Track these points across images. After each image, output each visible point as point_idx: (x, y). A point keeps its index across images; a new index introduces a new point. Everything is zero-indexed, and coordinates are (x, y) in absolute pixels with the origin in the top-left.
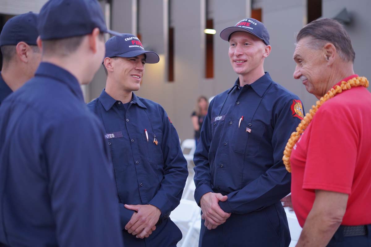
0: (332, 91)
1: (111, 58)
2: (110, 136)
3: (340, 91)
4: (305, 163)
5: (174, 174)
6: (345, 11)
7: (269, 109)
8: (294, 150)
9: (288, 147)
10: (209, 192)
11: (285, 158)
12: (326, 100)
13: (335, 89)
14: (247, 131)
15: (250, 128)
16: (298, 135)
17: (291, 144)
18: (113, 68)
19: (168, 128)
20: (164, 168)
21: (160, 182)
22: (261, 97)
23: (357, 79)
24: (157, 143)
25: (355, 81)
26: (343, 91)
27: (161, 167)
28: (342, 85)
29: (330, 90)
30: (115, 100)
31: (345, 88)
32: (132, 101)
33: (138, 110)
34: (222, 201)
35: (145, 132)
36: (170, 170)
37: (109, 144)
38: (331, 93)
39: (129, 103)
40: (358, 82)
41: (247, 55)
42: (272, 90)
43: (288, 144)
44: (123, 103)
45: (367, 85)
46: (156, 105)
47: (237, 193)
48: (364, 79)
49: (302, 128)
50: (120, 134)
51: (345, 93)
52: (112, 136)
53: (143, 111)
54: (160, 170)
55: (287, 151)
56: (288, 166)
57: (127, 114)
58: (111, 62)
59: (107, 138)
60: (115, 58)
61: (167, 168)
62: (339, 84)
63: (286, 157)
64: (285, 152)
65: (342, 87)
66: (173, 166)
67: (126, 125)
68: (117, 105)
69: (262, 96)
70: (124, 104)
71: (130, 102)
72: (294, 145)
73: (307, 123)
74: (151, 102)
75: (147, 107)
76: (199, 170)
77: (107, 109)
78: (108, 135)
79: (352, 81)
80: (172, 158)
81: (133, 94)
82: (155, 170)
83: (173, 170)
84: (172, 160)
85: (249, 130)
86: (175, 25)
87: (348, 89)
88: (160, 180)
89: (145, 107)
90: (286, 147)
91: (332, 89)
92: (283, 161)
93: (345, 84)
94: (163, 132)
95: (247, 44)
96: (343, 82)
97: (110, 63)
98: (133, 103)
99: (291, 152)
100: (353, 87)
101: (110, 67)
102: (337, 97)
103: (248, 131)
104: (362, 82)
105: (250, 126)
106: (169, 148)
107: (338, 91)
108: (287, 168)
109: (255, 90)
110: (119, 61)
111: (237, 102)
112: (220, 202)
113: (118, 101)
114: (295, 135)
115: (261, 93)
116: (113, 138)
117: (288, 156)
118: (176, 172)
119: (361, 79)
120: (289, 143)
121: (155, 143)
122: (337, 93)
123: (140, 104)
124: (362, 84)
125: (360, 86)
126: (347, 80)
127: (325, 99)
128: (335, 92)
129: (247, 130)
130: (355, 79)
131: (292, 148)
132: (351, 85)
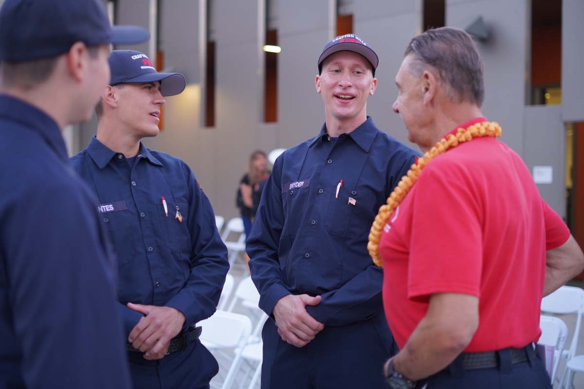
0: (443, 143)
1: (112, 86)
2: (107, 208)
3: (455, 144)
4: (408, 253)
5: (207, 266)
6: (480, 21)
7: (381, 169)
8: (386, 233)
9: (375, 229)
10: (288, 295)
11: (371, 246)
12: (433, 157)
13: (447, 139)
14: (350, 203)
15: (354, 197)
16: (390, 210)
17: (380, 224)
18: (117, 102)
19: (197, 197)
20: (191, 259)
21: (186, 280)
22: (368, 153)
23: (482, 125)
24: (180, 219)
25: (479, 128)
26: (460, 143)
27: (186, 257)
28: (459, 134)
29: (440, 141)
30: (113, 152)
31: (463, 139)
32: (140, 154)
33: (150, 168)
34: (311, 304)
35: (162, 202)
36: (200, 260)
37: (106, 220)
38: (442, 145)
39: (135, 158)
40: (483, 131)
41: (357, 87)
42: (380, 143)
43: (375, 223)
44: (127, 157)
45: (497, 135)
46: (177, 161)
47: (333, 294)
48: (493, 126)
49: (396, 200)
50: (123, 205)
51: (461, 147)
52: (109, 208)
53: (157, 170)
54: (186, 262)
55: (374, 235)
56: (376, 257)
57: (134, 175)
58: (114, 92)
59: (102, 211)
60: (119, 86)
61: (195, 258)
62: (454, 133)
63: (373, 244)
64: (371, 236)
65: (459, 138)
66: (205, 254)
67: (131, 191)
68: (117, 160)
69: (368, 151)
70: (128, 159)
71: (137, 155)
72: (384, 226)
73: (404, 192)
74: (168, 156)
75: (162, 165)
76: (259, 263)
77: (101, 165)
78: (104, 207)
79: (473, 129)
80: (204, 243)
81: (141, 145)
82: (178, 261)
83: (204, 259)
84: (203, 246)
85: (353, 201)
86: (217, 37)
87: (467, 141)
88: (187, 278)
89: (160, 164)
90: (372, 229)
91: (443, 140)
92: (368, 251)
93: (463, 132)
94: (190, 204)
95: (358, 73)
96: (460, 130)
97: (110, 94)
98: (143, 158)
99: (380, 237)
100: (475, 137)
101: (112, 100)
102: (450, 152)
103: (352, 203)
104: (489, 131)
105: (354, 195)
106: (199, 227)
107: (452, 143)
108: (375, 261)
109: (357, 142)
110: (127, 89)
111: (328, 159)
112: (308, 307)
113: (118, 154)
114: (386, 211)
115: (366, 147)
116: (111, 212)
117: (375, 243)
118: (210, 263)
119: (488, 126)
120: (377, 223)
121: (178, 219)
122: (451, 147)
123: (152, 159)
124: (490, 134)
125: (485, 136)
126: (466, 127)
127: (432, 155)
128: (447, 144)
129: (350, 201)
130: (478, 125)
131: (382, 230)
132: (472, 134)
